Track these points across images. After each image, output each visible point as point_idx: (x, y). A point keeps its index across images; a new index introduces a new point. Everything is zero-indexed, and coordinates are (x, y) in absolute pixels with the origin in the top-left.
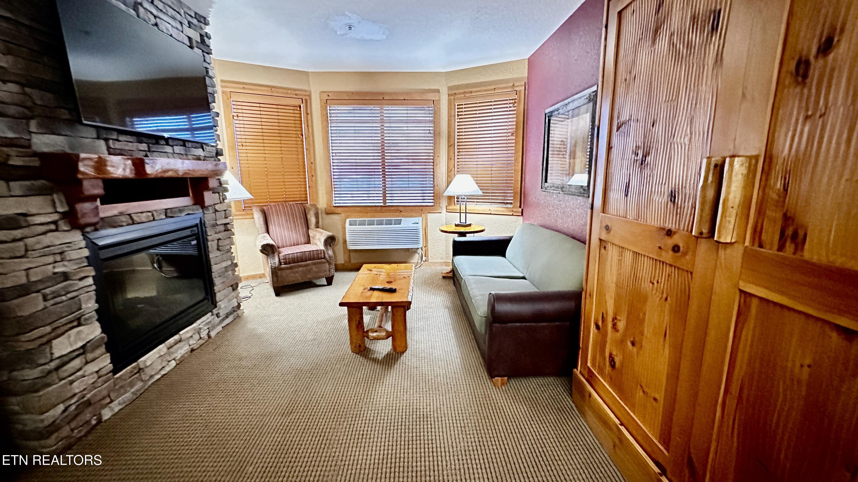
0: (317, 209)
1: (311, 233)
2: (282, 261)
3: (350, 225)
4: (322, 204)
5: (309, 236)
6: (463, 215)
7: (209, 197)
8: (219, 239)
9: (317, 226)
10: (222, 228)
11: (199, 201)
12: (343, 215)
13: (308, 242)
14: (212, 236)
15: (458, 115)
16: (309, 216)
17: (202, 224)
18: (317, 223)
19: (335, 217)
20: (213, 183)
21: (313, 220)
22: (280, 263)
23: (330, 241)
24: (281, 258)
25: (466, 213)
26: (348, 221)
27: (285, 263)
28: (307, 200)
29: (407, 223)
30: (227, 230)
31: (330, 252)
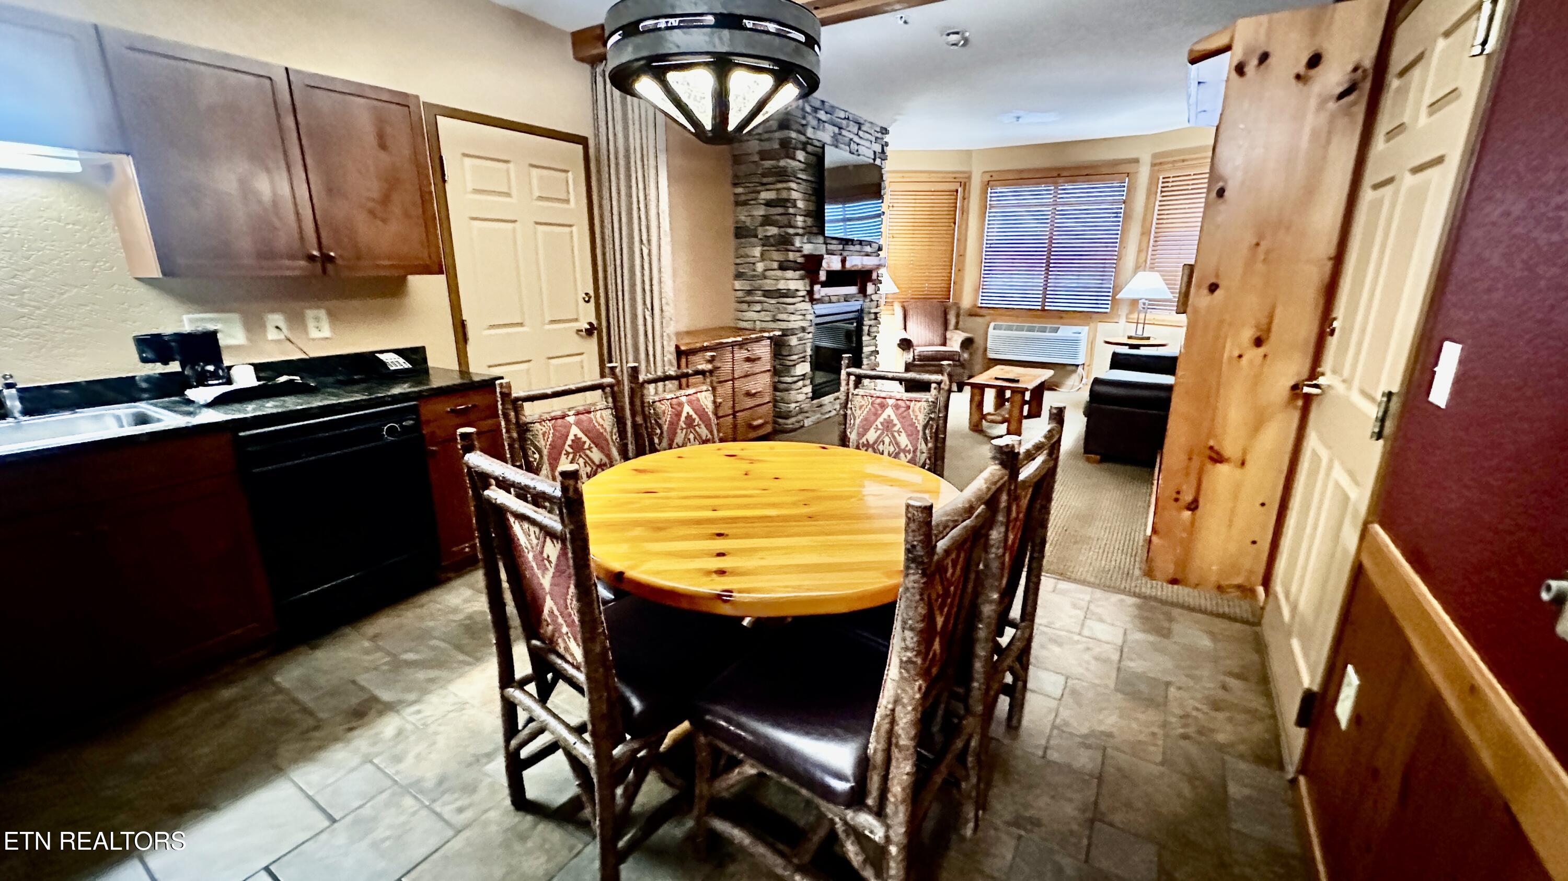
0: (959, 308)
1: (949, 335)
2: (916, 357)
3: (994, 329)
4: (966, 302)
5: (945, 339)
6: (1140, 326)
7: (870, 288)
8: (870, 326)
9: (956, 328)
10: (873, 316)
11: (863, 291)
12: (988, 318)
13: (944, 344)
14: (867, 322)
15: (1162, 192)
16: (949, 317)
17: (861, 311)
18: (957, 323)
19: (979, 320)
20: (874, 276)
21: (952, 321)
22: (914, 359)
23: (967, 343)
24: (916, 354)
25: (1144, 324)
26: (992, 325)
27: (920, 360)
28: (949, 299)
29: (1066, 331)
30: (876, 319)
31: (966, 356)
